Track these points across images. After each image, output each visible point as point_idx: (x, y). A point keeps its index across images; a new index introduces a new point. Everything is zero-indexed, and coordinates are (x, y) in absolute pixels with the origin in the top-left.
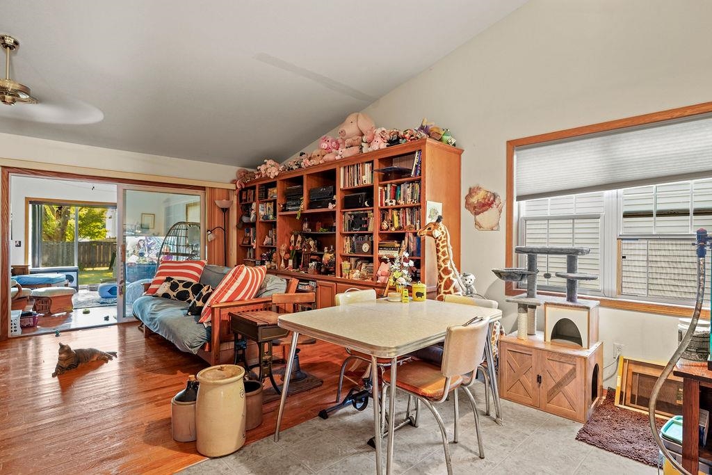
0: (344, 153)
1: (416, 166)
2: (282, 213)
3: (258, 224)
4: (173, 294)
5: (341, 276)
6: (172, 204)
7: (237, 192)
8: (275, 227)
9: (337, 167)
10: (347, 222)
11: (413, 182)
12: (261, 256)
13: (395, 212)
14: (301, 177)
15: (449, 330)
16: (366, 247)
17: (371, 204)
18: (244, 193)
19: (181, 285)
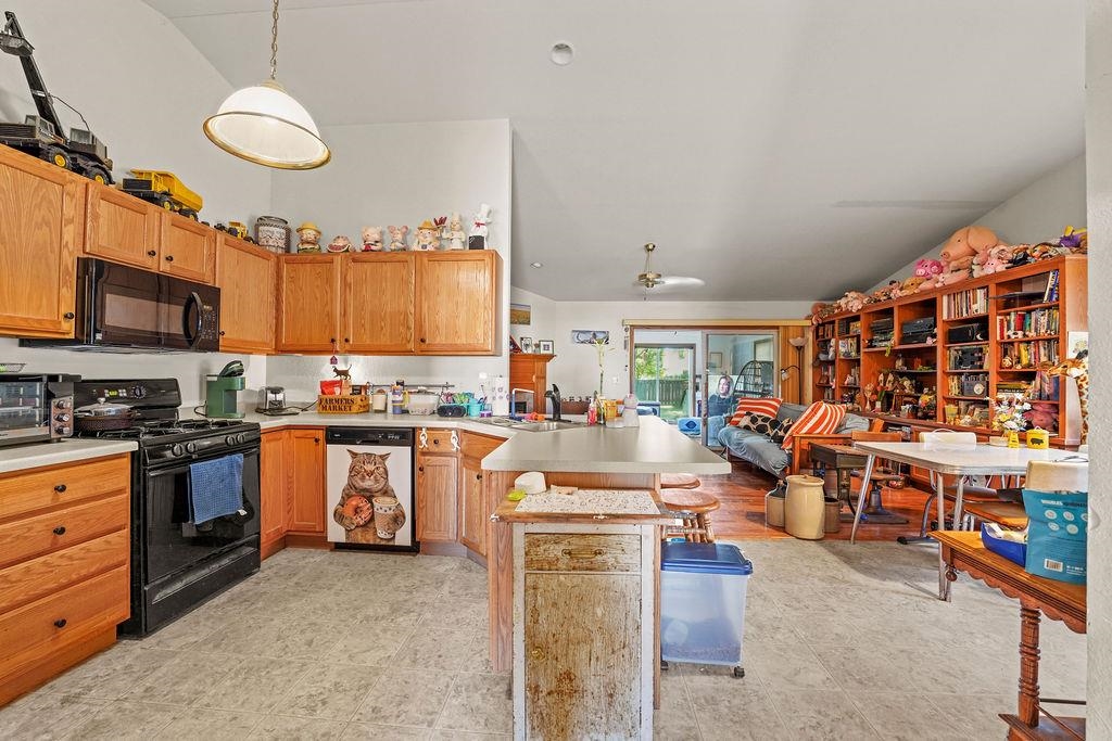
0: (948, 278)
1: (1051, 290)
2: (867, 350)
3: (837, 361)
4: (753, 426)
5: (945, 421)
6: (739, 342)
7: (813, 328)
8: (859, 365)
9: (938, 296)
10: (952, 358)
11: (1049, 308)
12: (842, 397)
13: (1022, 346)
14: (892, 309)
15: (1030, 464)
16: (979, 388)
17: (986, 337)
18: (821, 328)
19: (760, 419)
